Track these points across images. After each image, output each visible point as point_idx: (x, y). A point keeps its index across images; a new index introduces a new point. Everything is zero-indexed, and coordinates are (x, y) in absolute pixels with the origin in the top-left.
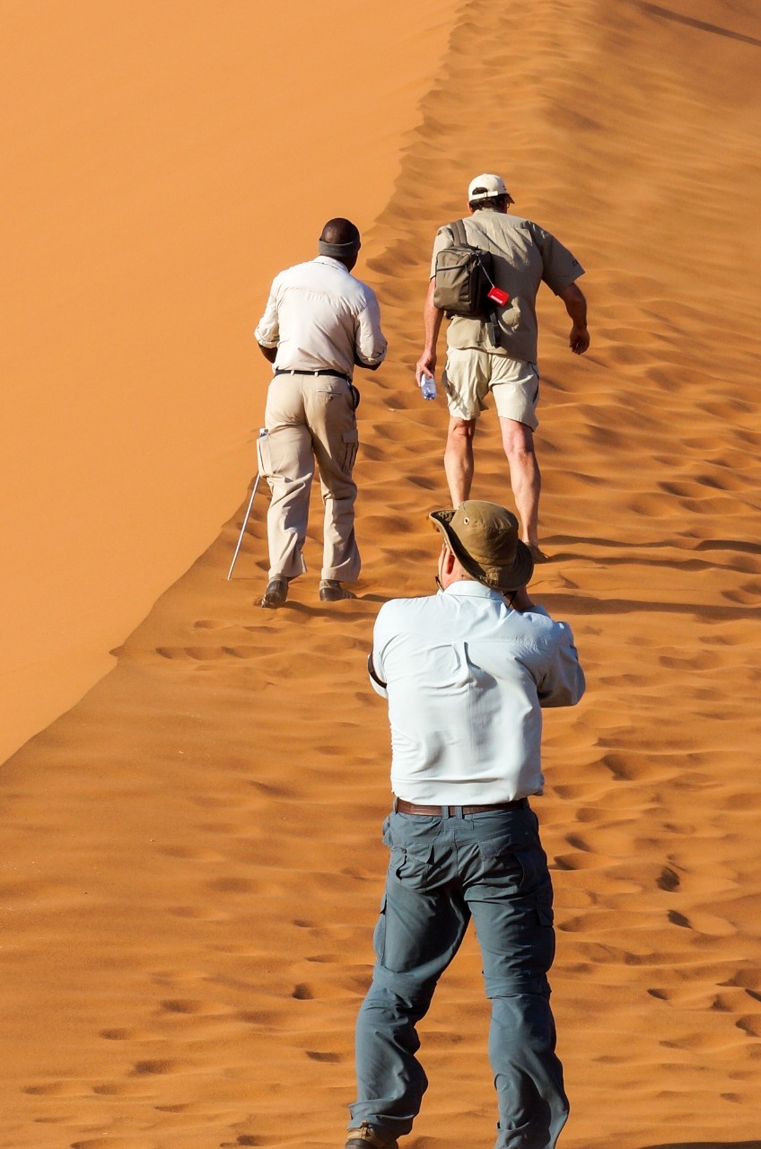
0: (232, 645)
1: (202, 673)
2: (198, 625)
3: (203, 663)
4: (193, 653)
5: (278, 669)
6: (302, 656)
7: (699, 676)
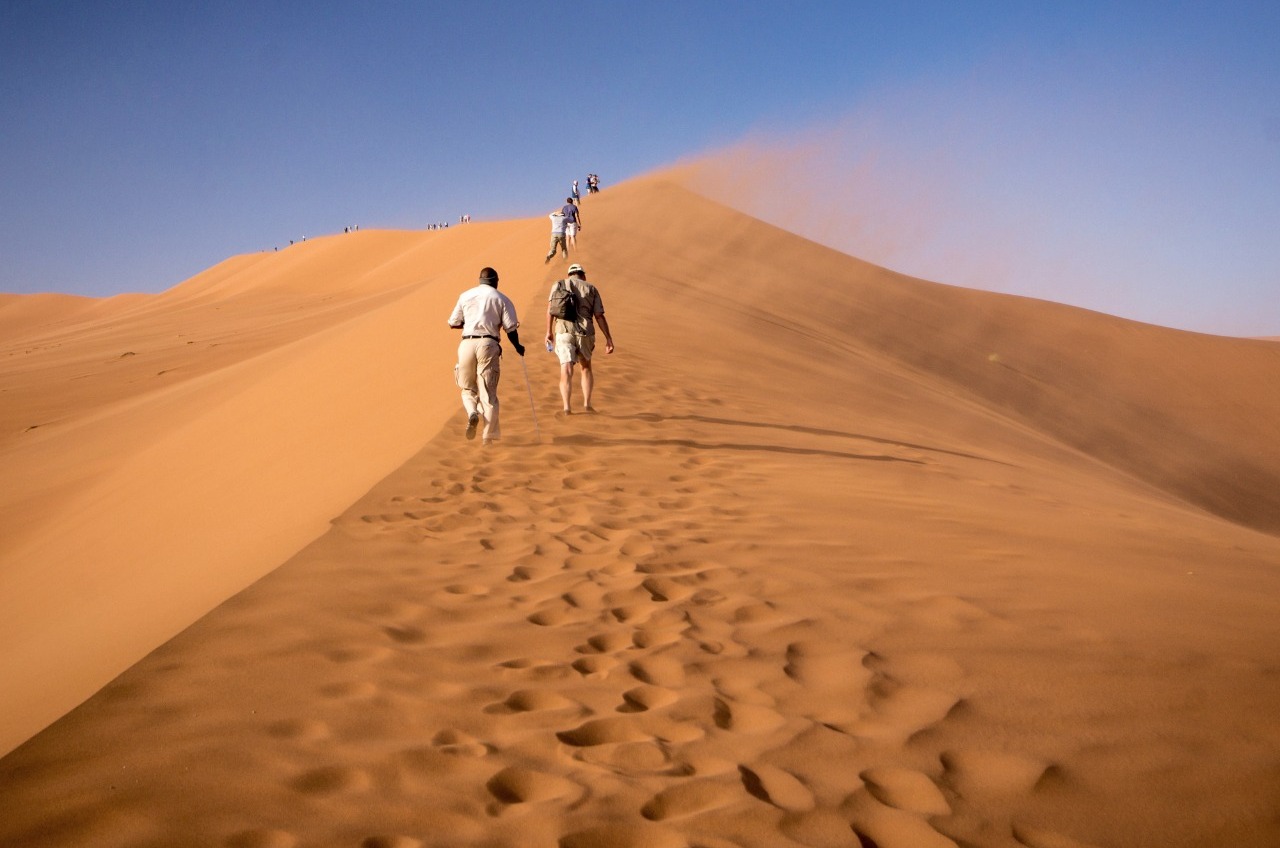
0: (410, 511)
1: (386, 532)
2: (394, 499)
3: (389, 524)
4: (385, 518)
5: (435, 526)
6: (453, 516)
7: (684, 513)
